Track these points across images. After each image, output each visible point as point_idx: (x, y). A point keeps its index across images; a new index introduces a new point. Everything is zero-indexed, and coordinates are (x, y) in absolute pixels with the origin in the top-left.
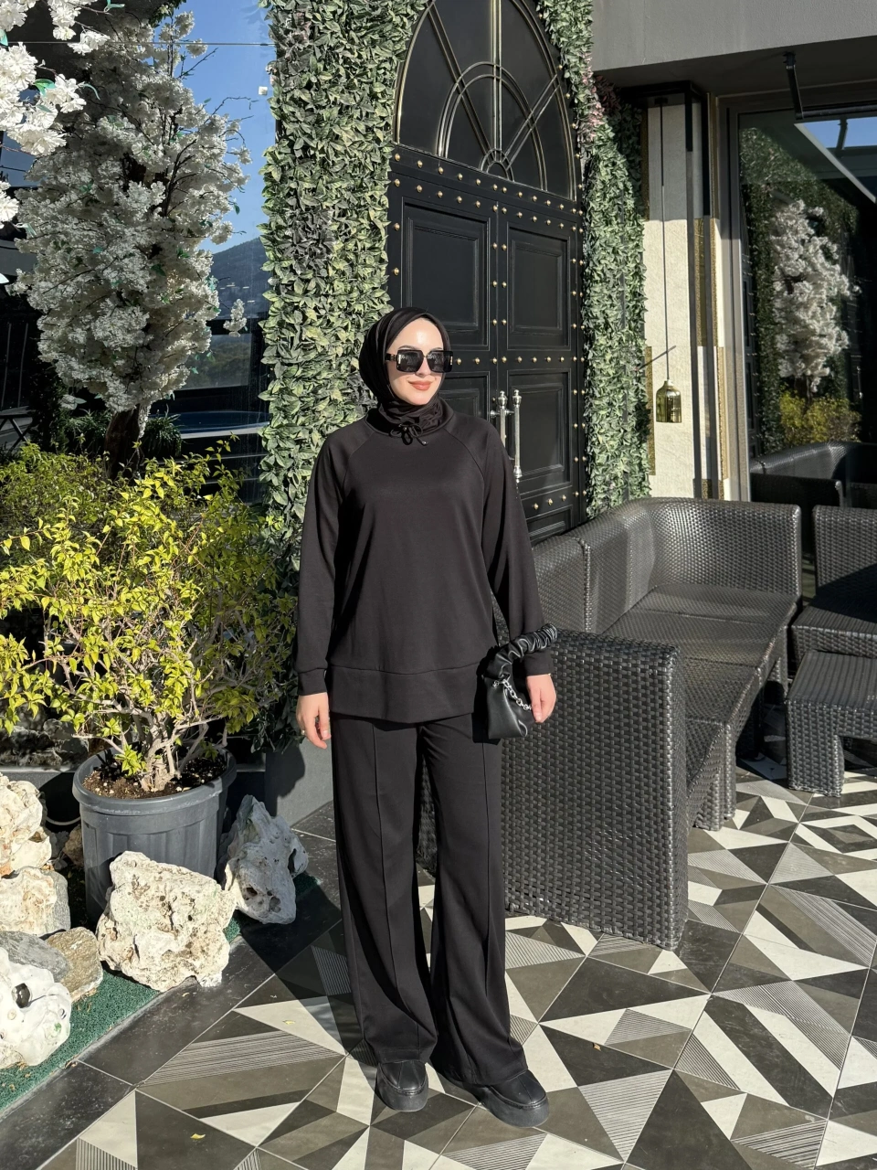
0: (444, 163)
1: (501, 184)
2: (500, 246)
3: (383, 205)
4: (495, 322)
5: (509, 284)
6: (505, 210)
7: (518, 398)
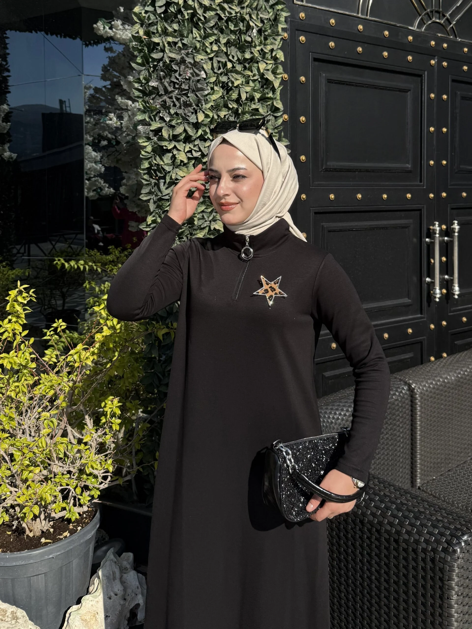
0: (364, 21)
1: (439, 41)
2: (439, 96)
3: (275, 59)
4: (432, 162)
5: (452, 130)
6: (445, 64)
7: (456, 227)
